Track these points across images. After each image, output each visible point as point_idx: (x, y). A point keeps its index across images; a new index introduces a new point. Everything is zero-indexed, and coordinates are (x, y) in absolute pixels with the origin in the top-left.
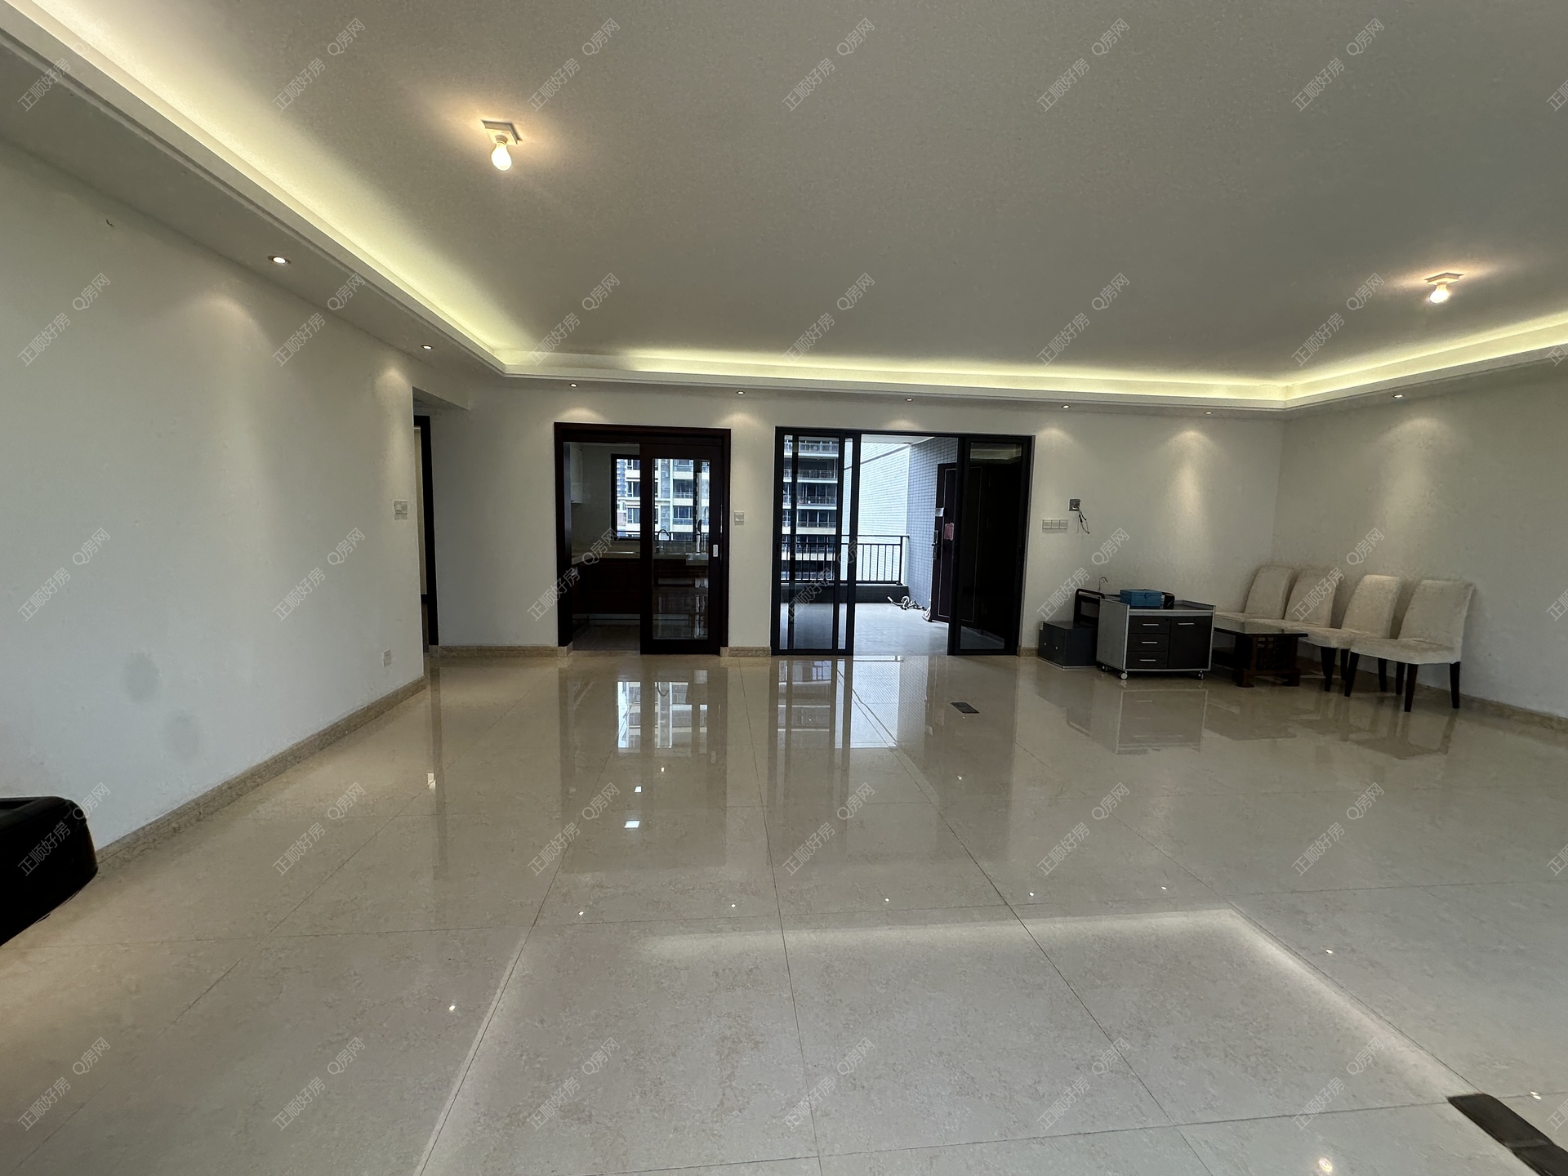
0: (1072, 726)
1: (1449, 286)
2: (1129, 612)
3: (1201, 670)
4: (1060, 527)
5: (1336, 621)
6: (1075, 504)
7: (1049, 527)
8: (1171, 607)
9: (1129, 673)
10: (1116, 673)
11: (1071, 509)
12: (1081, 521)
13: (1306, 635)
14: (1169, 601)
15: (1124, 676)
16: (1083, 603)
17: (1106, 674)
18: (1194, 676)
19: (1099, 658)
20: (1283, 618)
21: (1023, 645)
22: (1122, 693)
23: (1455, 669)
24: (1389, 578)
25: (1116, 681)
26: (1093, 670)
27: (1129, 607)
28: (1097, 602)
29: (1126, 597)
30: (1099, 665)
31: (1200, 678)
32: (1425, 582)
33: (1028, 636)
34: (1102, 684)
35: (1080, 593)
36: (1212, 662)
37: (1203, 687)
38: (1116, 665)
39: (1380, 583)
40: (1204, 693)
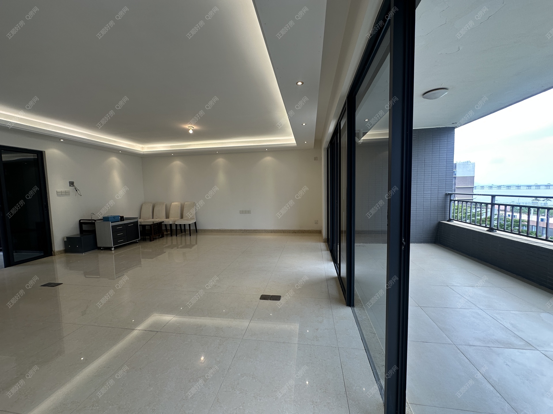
0: (87, 277)
1: (192, 130)
2: (111, 224)
3: (137, 240)
4: (66, 193)
5: (167, 217)
6: (72, 184)
7: (60, 194)
8: (123, 220)
9: (114, 247)
10: (109, 249)
11: (70, 186)
12: (77, 191)
13: (163, 222)
14: (122, 218)
15: (113, 249)
16: (83, 225)
17: (103, 251)
18: (136, 242)
19: (99, 245)
20: (153, 219)
21: (56, 250)
22: (113, 256)
23: (195, 223)
24: (178, 203)
25: (110, 252)
26: (97, 251)
27: (110, 222)
28: (94, 224)
29: (106, 219)
30: (99, 248)
31: (138, 242)
32: (186, 203)
33: (58, 245)
34: (103, 256)
35: (81, 221)
36: (140, 236)
37: (139, 245)
38: (109, 246)
39: (176, 204)
40: (140, 247)
